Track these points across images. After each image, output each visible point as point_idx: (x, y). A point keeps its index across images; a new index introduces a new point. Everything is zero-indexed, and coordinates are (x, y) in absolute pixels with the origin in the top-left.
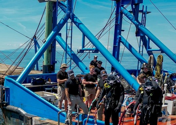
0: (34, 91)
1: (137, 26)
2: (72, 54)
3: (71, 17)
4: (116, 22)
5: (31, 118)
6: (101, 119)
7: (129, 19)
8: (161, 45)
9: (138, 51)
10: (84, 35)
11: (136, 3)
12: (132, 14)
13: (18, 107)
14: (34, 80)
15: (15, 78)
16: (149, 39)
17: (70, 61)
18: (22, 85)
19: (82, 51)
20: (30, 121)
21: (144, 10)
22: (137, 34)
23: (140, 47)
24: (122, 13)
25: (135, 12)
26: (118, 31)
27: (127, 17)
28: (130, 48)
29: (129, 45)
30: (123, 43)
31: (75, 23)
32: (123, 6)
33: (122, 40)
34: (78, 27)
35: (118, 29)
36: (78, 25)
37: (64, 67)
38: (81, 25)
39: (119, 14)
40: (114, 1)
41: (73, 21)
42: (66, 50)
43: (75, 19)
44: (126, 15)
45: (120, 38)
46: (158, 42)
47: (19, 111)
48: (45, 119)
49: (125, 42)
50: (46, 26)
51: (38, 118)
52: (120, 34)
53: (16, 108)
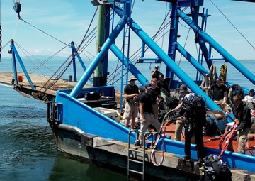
0: (93, 107)
1: (196, 32)
2: (129, 64)
3: (128, 22)
4: (171, 27)
5: (92, 139)
6: (179, 138)
7: (187, 23)
8: (224, 53)
9: (197, 60)
10: (144, 43)
11: (196, 5)
12: (191, 18)
13: (74, 125)
14: (89, 95)
15: (69, 92)
16: (211, 46)
17: (127, 73)
18: (78, 100)
19: (141, 61)
20: (90, 142)
21: (205, 13)
22: (197, 41)
23: (199, 57)
24: (178, 17)
25: (195, 15)
26: (174, 37)
27: (185, 21)
28: (188, 57)
29: (187, 53)
30: (179, 51)
31: (134, 29)
32: (179, 9)
33: (179, 47)
34: (137, 34)
35: (174, 34)
36: (137, 31)
37: (132, 80)
38: (140, 32)
39: (175, 18)
40: (168, 3)
41: (131, 27)
42: (123, 62)
43: (133, 24)
44: (183, 19)
45: (176, 45)
46: (221, 50)
47: (75, 130)
48: (109, 139)
49: (182, 50)
50: (97, 30)
51: (100, 138)
52: (176, 41)
53: (70, 127)
